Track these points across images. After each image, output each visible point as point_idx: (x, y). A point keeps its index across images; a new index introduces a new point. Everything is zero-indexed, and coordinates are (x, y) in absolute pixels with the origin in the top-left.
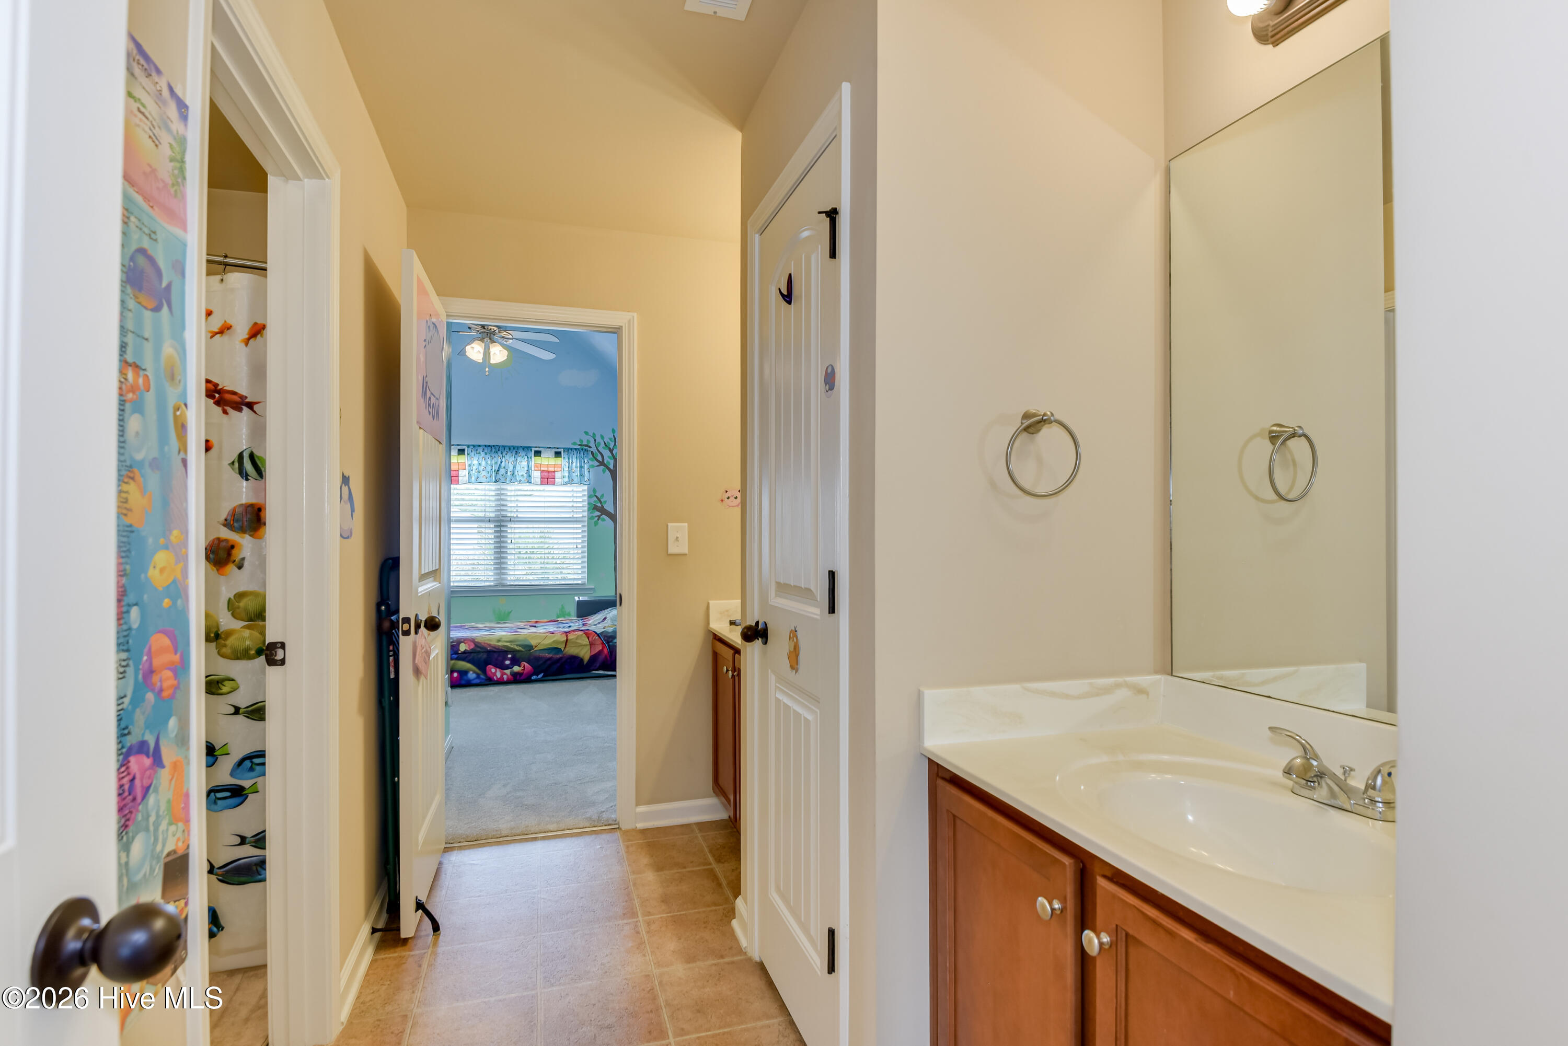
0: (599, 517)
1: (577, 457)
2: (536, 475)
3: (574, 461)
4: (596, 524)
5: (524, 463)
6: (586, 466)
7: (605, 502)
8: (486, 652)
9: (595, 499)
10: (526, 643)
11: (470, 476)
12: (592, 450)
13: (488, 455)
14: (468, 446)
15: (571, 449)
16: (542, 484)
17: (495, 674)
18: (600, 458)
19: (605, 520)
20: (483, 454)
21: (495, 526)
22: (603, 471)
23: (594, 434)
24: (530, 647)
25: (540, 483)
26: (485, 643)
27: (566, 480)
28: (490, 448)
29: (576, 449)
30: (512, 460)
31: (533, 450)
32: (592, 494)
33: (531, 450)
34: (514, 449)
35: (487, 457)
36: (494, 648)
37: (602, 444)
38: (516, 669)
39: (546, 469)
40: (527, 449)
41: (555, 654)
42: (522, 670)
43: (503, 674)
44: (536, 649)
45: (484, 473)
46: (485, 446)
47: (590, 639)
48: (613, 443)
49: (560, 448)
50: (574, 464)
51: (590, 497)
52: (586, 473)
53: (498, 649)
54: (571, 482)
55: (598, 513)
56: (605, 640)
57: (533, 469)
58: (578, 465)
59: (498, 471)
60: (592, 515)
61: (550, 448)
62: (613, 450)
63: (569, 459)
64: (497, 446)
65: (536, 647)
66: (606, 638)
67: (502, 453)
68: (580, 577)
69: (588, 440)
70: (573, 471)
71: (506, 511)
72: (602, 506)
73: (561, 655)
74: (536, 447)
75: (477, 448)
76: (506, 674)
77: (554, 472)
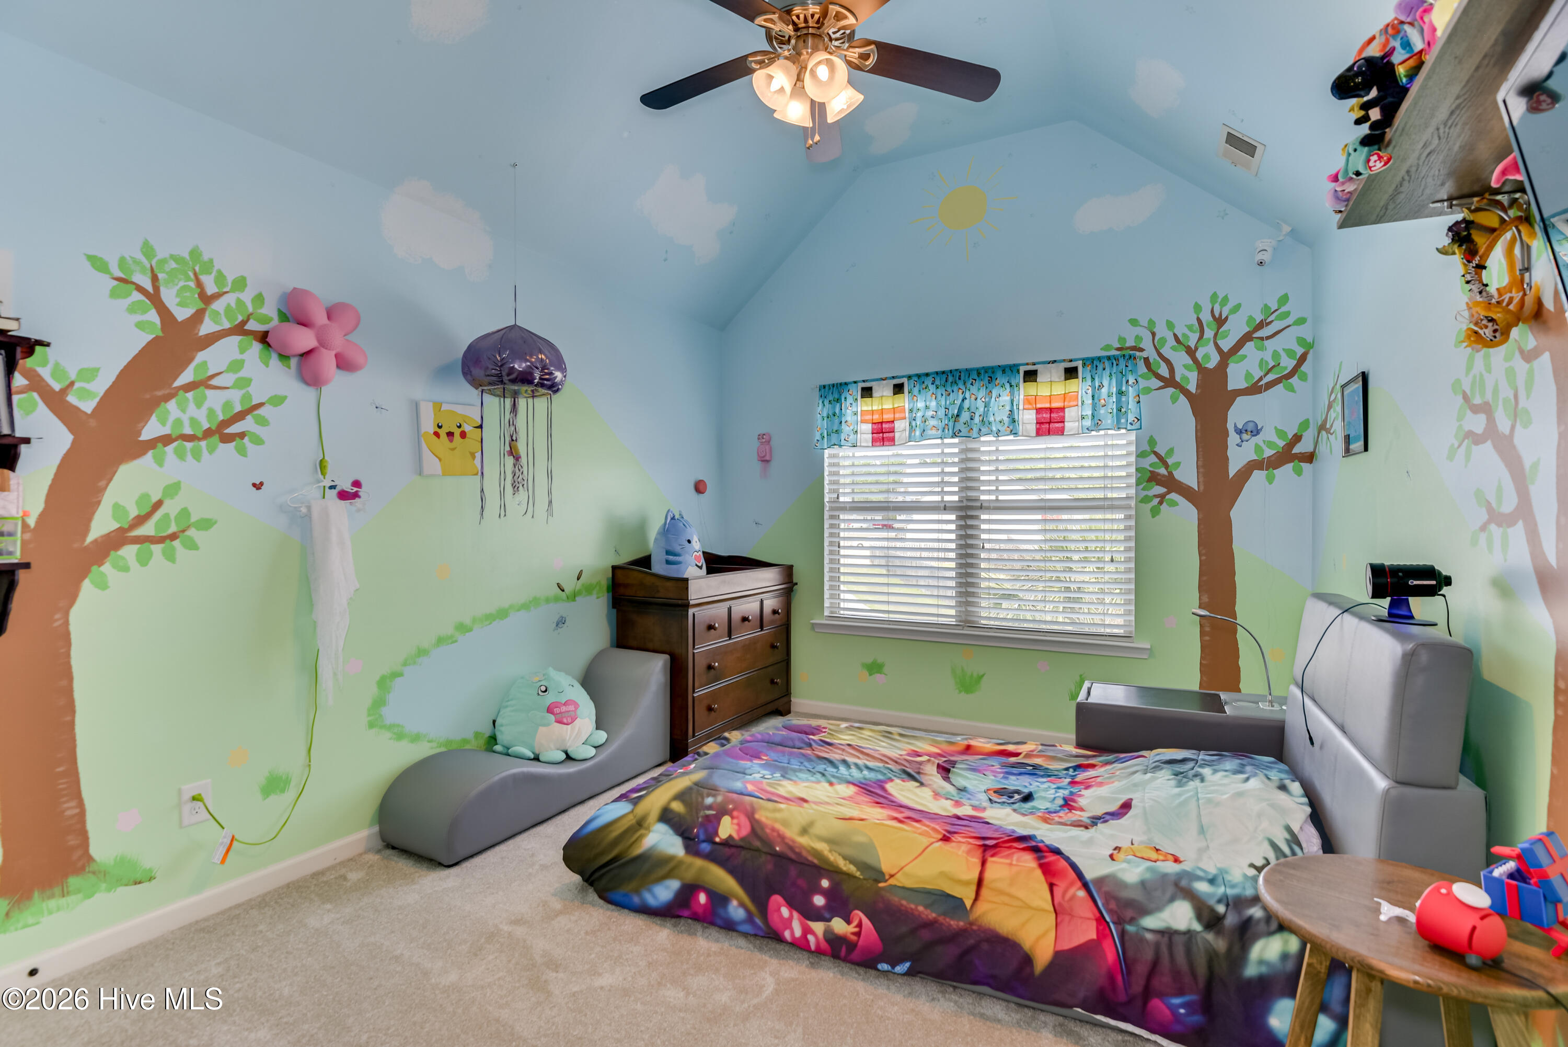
0: (1162, 497)
1: (1111, 375)
2: (1028, 418)
3: (1105, 383)
4: (1155, 512)
5: (1005, 398)
6: (1131, 392)
7: (1178, 464)
8: (770, 854)
9: (1153, 459)
10: (870, 860)
11: (912, 429)
12: (1145, 354)
13: (941, 390)
14: (909, 377)
15: (1099, 359)
16: (1039, 433)
17: (788, 923)
18: (1164, 371)
19: (1177, 504)
20: (932, 388)
21: (959, 518)
22: (1171, 397)
23: (1151, 322)
24: (878, 875)
25: (1034, 433)
26: (773, 829)
27: (1088, 423)
28: (944, 376)
29: (1109, 358)
30: (982, 393)
31: (1022, 369)
32: (1147, 448)
33: (1018, 371)
34: (986, 372)
35: (939, 392)
36: (791, 848)
37: (1171, 342)
38: (839, 925)
39: (1047, 405)
40: (1011, 369)
41: (945, 914)
42: (854, 934)
43: (807, 931)
44: (892, 882)
45: (933, 422)
46: (937, 373)
47: (1058, 891)
48: (1198, 335)
49: (1076, 360)
50: (1104, 391)
51: (1140, 455)
52: (1132, 405)
53: (799, 854)
54: (1097, 424)
55: (1159, 487)
56: (1110, 911)
57: (1021, 407)
58: (1114, 390)
59: (958, 416)
60: (1145, 493)
61: (1054, 362)
62: (1196, 349)
63: (1093, 379)
64: (956, 370)
65: (892, 876)
66: (1113, 905)
67: (965, 383)
68: (1120, 621)
69: (1137, 337)
70: (1103, 401)
71: (978, 489)
72: (1170, 474)
73: (961, 924)
74: (1027, 364)
75: (923, 379)
76: (813, 933)
77: (1062, 409)
